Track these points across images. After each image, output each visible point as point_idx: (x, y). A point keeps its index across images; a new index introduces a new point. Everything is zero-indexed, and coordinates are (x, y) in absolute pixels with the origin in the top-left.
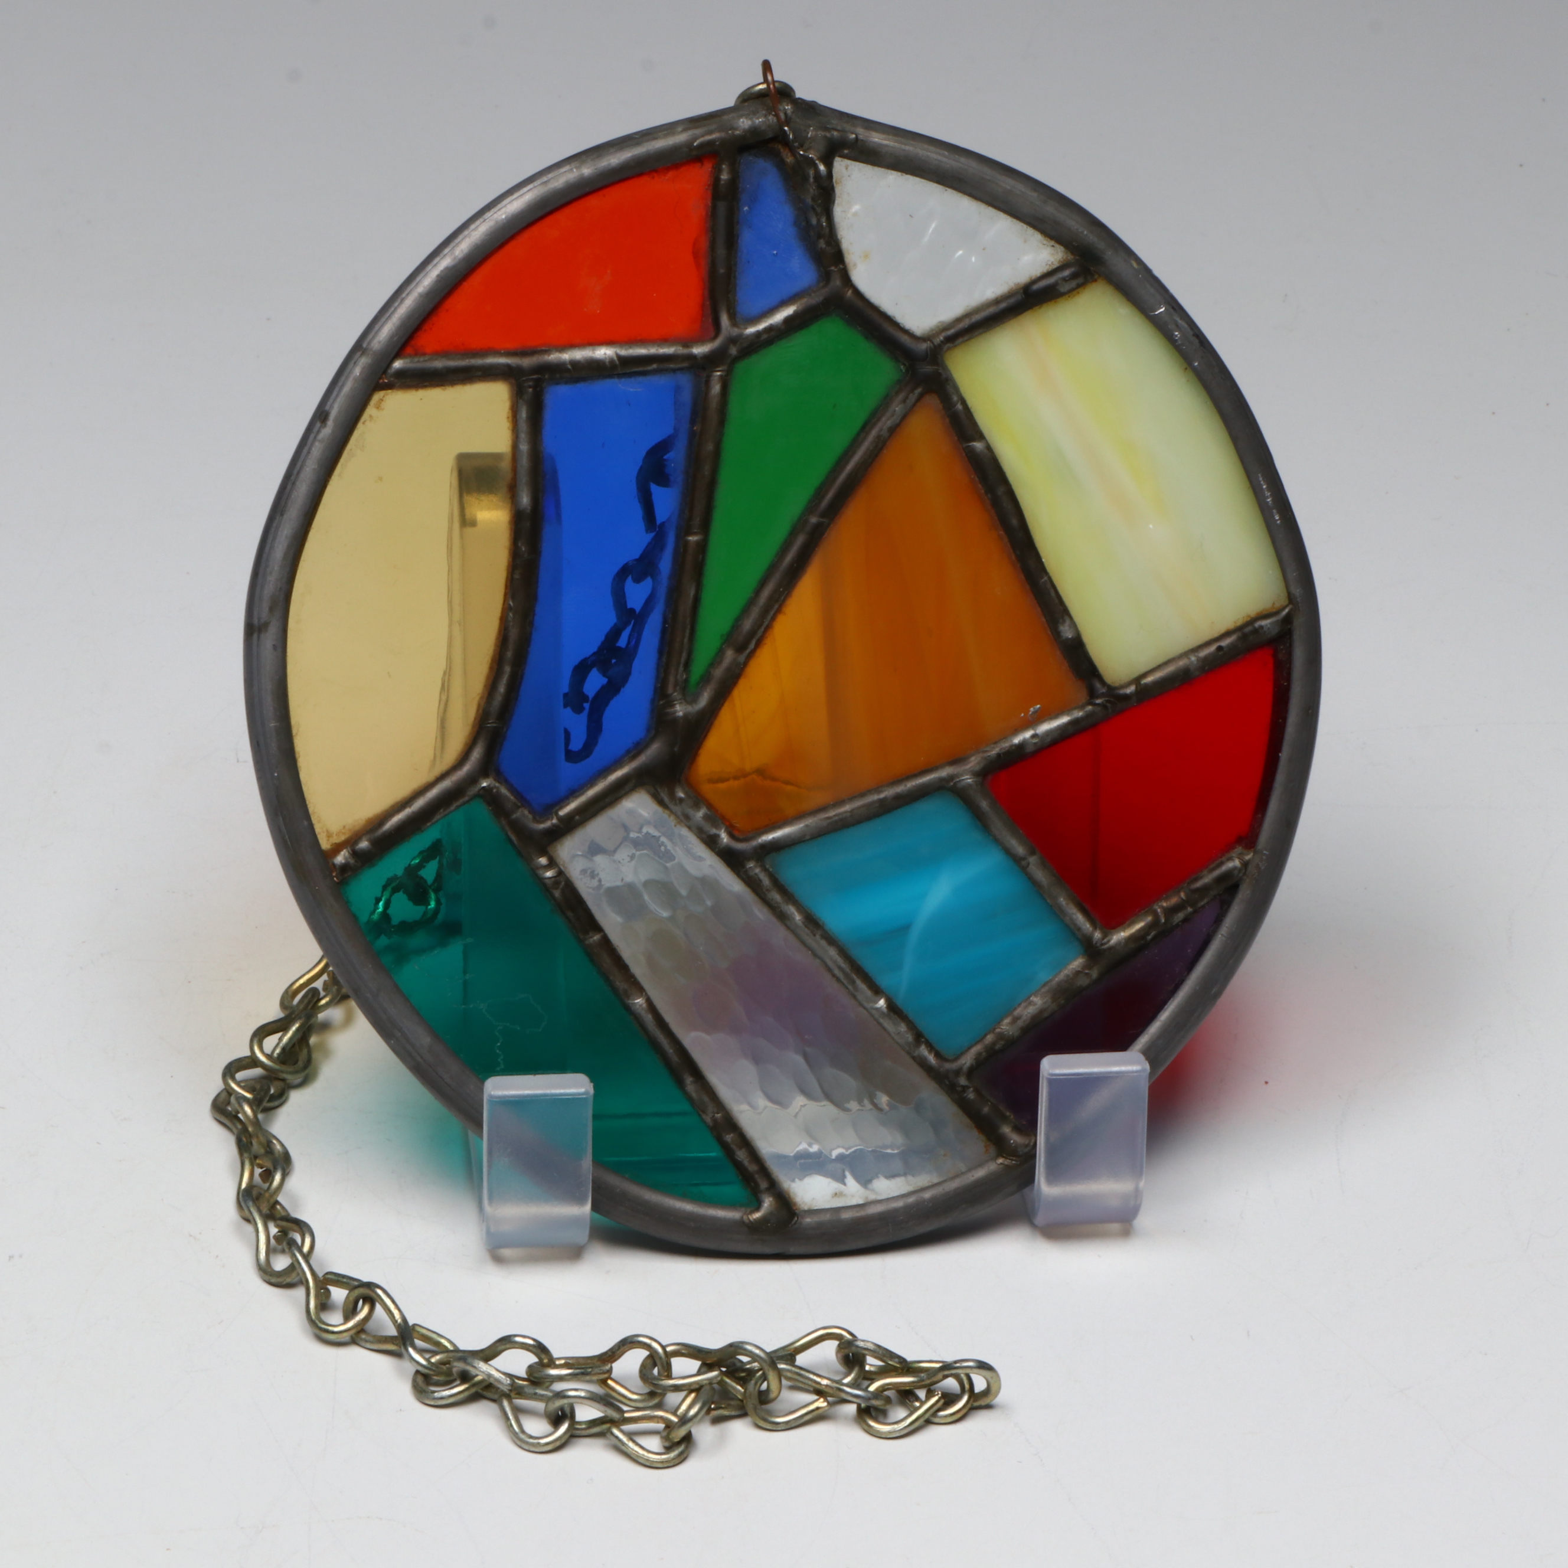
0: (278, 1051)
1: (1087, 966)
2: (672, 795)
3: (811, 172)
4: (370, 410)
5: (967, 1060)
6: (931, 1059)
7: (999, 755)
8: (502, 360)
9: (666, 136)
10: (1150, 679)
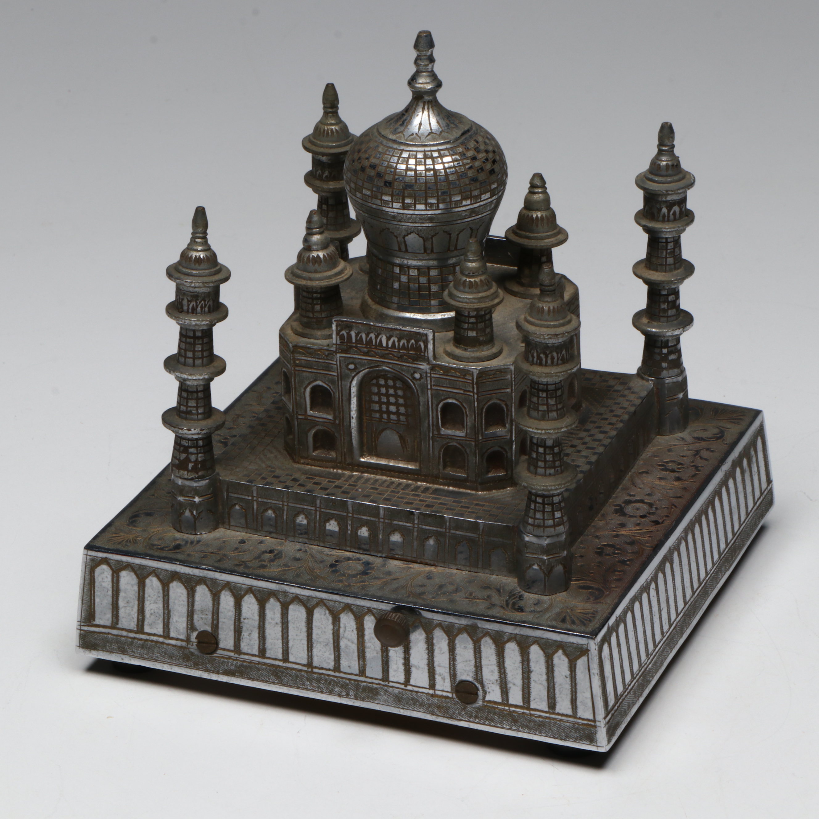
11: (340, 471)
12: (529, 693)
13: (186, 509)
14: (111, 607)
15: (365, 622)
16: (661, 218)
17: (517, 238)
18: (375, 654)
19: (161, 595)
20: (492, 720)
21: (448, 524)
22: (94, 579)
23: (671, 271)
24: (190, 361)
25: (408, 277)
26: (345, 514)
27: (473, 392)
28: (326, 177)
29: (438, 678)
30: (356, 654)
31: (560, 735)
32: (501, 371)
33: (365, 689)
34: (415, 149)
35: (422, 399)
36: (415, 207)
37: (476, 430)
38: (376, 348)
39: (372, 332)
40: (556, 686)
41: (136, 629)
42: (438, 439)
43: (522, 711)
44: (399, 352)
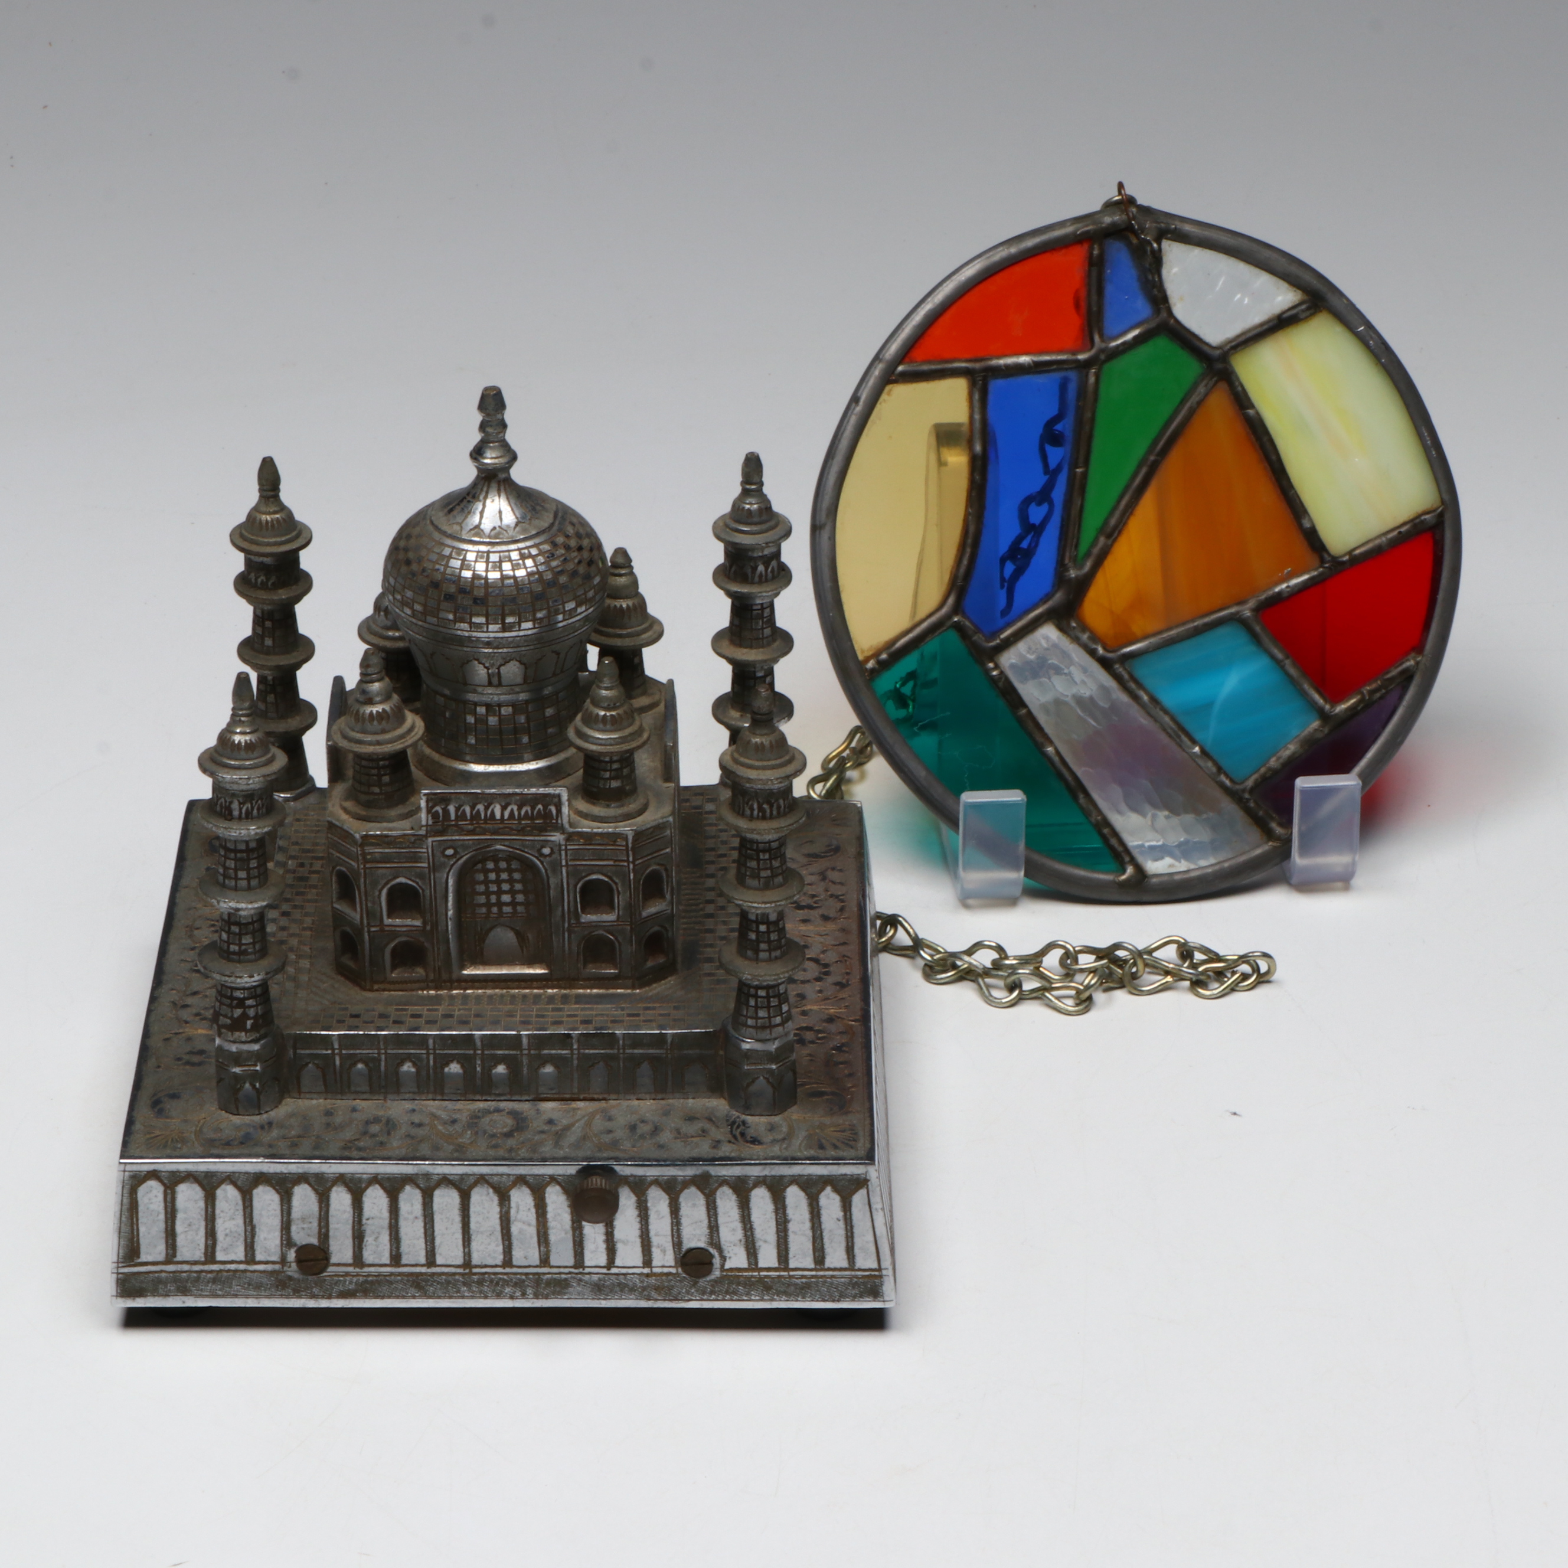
0: (824, 792)
1: (1322, 726)
2: (1069, 624)
3: (1149, 249)
4: (884, 396)
5: (1250, 783)
6: (1228, 782)
7: (1266, 599)
8: (963, 365)
9: (1060, 228)
10: (1357, 552)
11: (432, 992)
12: (787, 1250)
13: (245, 1083)
14: (164, 1235)
15: (547, 1195)
16: (756, 579)
17: (603, 638)
18: (563, 1235)
19: (240, 1207)
20: (735, 1293)
21: (621, 1042)
22: (137, 1202)
23: (769, 645)
24: (243, 884)
25: (500, 718)
26: (471, 1052)
27: (628, 861)
28: (273, 584)
29: (656, 1253)
30: (535, 1239)
31: (831, 1296)
32: (660, 827)
33: (548, 1283)
34: (504, 548)
35: (553, 881)
36: (520, 626)
37: (632, 910)
38: (486, 823)
39: (480, 803)
40: (824, 1234)
41: (203, 1259)
42: (576, 929)
43: (777, 1273)
44: (520, 823)
